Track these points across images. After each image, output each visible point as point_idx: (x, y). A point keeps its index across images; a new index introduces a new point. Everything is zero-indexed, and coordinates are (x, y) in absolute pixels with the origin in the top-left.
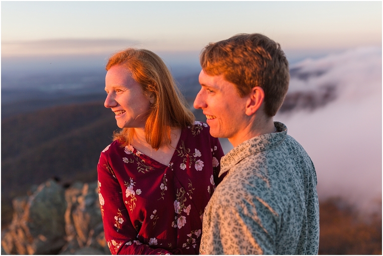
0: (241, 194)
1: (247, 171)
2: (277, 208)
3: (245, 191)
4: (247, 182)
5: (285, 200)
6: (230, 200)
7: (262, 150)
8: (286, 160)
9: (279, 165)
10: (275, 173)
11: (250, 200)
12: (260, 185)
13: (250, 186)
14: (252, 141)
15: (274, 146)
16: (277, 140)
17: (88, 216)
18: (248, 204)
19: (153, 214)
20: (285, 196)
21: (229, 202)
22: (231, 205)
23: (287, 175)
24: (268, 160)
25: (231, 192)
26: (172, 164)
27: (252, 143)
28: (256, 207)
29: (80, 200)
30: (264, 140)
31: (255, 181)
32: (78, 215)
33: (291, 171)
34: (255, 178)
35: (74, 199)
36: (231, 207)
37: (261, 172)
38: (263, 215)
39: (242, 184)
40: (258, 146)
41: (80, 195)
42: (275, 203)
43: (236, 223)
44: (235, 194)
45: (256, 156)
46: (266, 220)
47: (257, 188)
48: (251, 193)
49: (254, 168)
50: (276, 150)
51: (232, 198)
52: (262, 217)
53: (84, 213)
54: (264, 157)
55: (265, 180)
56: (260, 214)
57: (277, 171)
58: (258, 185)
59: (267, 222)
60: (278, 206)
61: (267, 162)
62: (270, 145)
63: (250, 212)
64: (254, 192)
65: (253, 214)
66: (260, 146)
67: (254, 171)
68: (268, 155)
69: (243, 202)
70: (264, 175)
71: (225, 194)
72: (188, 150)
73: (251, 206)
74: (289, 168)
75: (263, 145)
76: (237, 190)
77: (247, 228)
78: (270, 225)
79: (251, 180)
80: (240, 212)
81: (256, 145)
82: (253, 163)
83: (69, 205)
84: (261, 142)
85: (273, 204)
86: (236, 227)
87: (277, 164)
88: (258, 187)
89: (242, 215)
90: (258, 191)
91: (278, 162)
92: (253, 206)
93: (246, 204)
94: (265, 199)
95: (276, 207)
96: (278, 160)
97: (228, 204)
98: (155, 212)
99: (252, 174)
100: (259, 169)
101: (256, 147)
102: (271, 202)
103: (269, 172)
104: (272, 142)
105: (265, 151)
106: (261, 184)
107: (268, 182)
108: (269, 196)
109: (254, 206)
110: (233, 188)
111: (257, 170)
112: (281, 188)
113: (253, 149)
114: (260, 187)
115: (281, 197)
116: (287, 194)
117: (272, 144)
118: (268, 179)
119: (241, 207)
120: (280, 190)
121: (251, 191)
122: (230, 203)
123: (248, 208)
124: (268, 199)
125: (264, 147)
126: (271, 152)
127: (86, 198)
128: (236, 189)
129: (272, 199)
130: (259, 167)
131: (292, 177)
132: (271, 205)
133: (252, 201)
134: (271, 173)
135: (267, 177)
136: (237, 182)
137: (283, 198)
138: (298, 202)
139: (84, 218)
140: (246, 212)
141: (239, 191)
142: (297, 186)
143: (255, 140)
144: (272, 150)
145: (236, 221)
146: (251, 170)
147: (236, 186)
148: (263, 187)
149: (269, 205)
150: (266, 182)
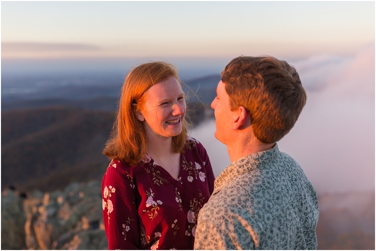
0: (221, 210)
1: (231, 190)
2: (256, 227)
3: (226, 208)
4: (229, 199)
5: (268, 219)
6: (210, 215)
7: (249, 170)
8: (275, 178)
9: (266, 183)
10: (262, 191)
11: (229, 217)
12: (242, 202)
13: (231, 202)
14: (240, 161)
15: (262, 165)
16: (264, 158)
17: (50, 227)
18: (226, 220)
19: (174, 223)
20: (268, 215)
21: (209, 216)
22: (210, 220)
23: (275, 193)
24: (254, 179)
25: (212, 208)
26: (180, 178)
27: (239, 164)
28: (234, 224)
29: (41, 210)
30: (251, 160)
31: (237, 198)
32: (39, 226)
33: (280, 190)
34: (239, 195)
35: (35, 210)
36: (210, 221)
37: (245, 189)
38: (241, 233)
39: (225, 201)
40: (245, 166)
41: (40, 204)
42: (255, 222)
43: (212, 238)
44: (216, 210)
45: (242, 176)
46: (243, 238)
47: (238, 205)
48: (231, 209)
49: (239, 186)
50: (265, 168)
51: (212, 213)
52: (240, 234)
53: (46, 224)
54: (251, 177)
55: (247, 197)
56: (237, 231)
57: (264, 189)
58: (240, 202)
59: (244, 240)
60: (257, 224)
61: (253, 181)
62: (257, 164)
63: (227, 229)
64: (234, 209)
65: (230, 231)
66: (247, 166)
67: (238, 189)
68: (255, 174)
69: (222, 218)
70: (247, 193)
71: (206, 210)
72: (190, 164)
73: (229, 223)
74: (278, 186)
75: (249, 164)
76: (218, 207)
77: (223, 244)
78: (246, 244)
79: (233, 197)
80: (218, 228)
81: (243, 165)
82: (239, 182)
83: (29, 216)
84: (248, 163)
85: (253, 222)
86: (212, 241)
87: (264, 182)
88: (240, 204)
89: (219, 230)
90: (239, 208)
91: (266, 181)
92: (231, 223)
93: (224, 220)
94: (245, 216)
95: (255, 225)
96: (265, 179)
97: (207, 218)
98: (176, 221)
99: (235, 192)
100: (244, 187)
101: (244, 167)
102: (251, 220)
103: (253, 191)
104: (259, 161)
105: (252, 170)
106: (244, 201)
107: (250, 200)
108: (249, 213)
109: (233, 223)
110: (215, 205)
111: (241, 188)
112: (266, 206)
113: (241, 170)
114: (242, 204)
115: (264, 216)
116: (271, 213)
117: (260, 163)
118: (250, 197)
119: (220, 222)
120: (264, 208)
121: (232, 208)
122: (209, 218)
123: (226, 224)
124: (248, 217)
125: (251, 167)
126: (259, 171)
127: (48, 208)
128: (217, 205)
129: (252, 217)
130: (244, 185)
131: (280, 196)
132: (250, 223)
133: (231, 217)
134: (255, 192)
135: (250, 196)
136: (220, 200)
137: (266, 217)
138: (284, 221)
139: (46, 229)
140: (223, 227)
141: (220, 207)
142: (284, 205)
143: (242, 161)
144: (260, 169)
145: (212, 236)
146: (235, 189)
147: (218, 203)
148: (245, 204)
149: (248, 223)
150: (248, 200)
